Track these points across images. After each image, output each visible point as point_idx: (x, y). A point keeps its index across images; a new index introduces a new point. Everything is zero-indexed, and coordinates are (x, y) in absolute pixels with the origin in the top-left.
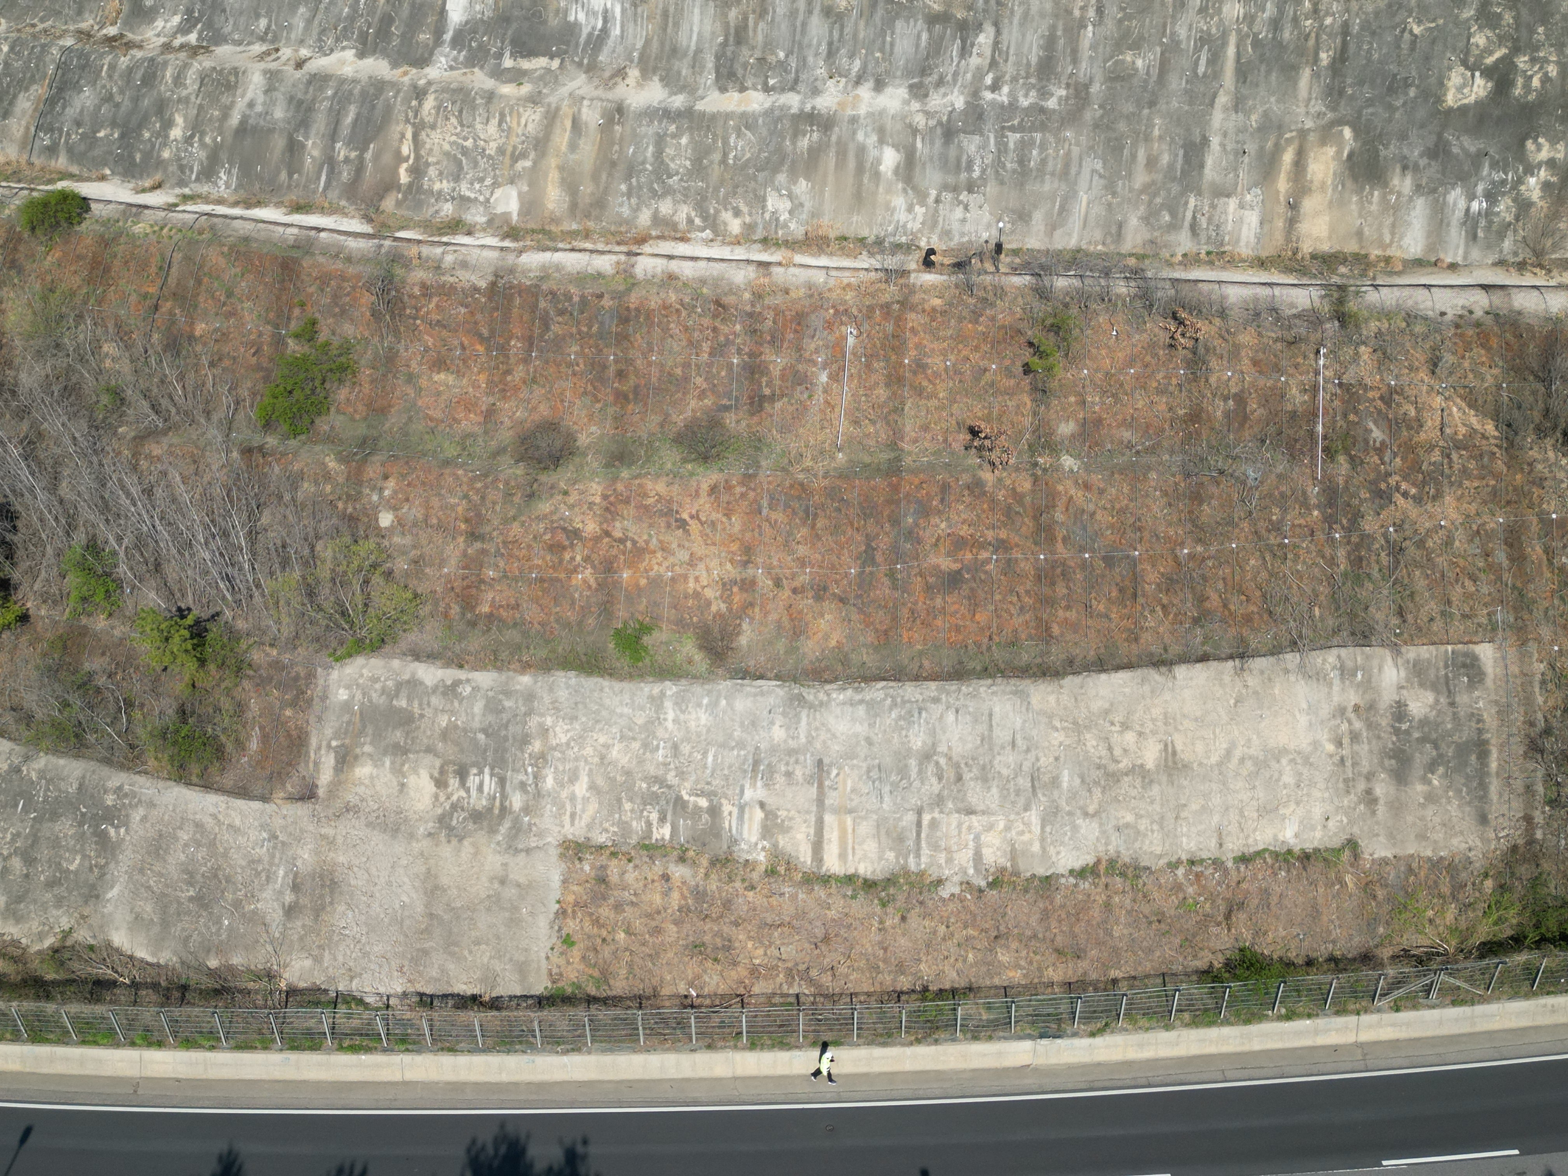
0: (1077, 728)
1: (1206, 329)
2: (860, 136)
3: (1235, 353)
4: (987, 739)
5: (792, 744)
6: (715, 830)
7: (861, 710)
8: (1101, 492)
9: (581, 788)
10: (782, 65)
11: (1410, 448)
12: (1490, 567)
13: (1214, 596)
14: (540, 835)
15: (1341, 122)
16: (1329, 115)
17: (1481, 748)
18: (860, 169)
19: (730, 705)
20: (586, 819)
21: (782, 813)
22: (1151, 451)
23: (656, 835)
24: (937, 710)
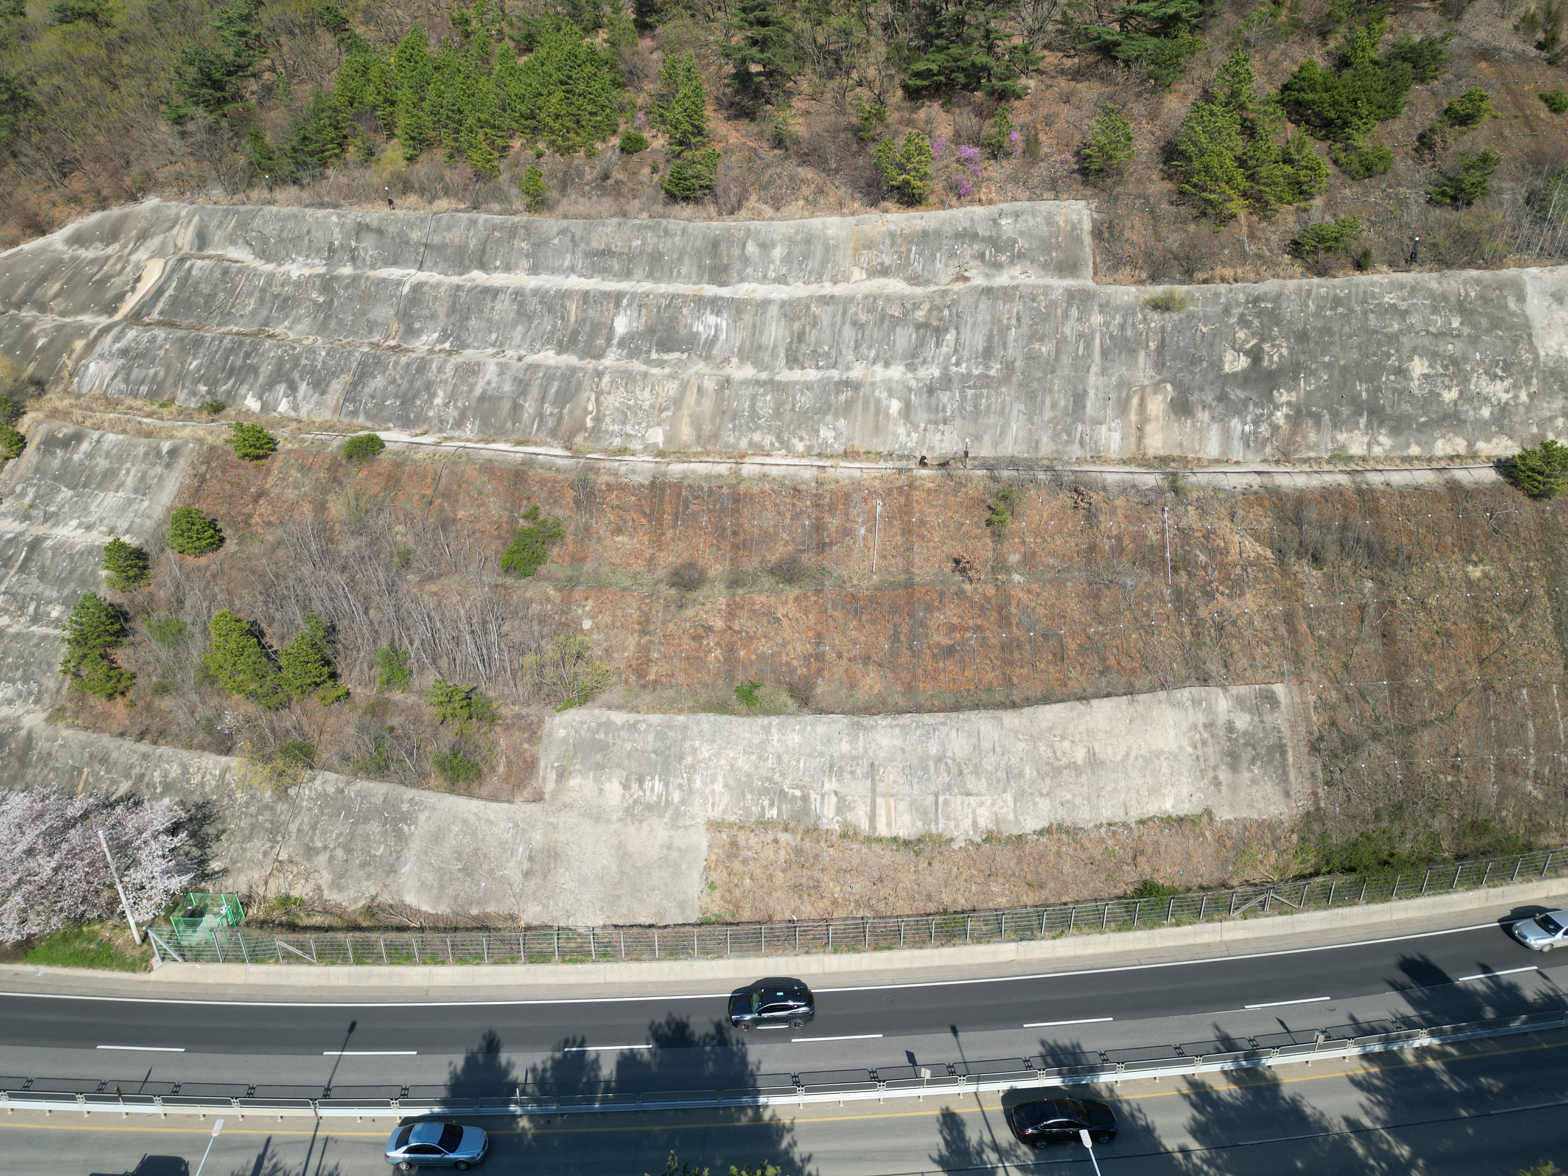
0: (1033, 739)
1: (1096, 498)
2: (877, 393)
3: (1113, 511)
4: (977, 747)
5: (854, 753)
6: (805, 811)
7: (897, 731)
8: (1038, 595)
9: (718, 787)
10: (827, 354)
11: (1222, 566)
12: (1277, 636)
13: (1111, 657)
14: (693, 818)
15: (1165, 381)
16: (1158, 378)
17: (1282, 749)
18: (877, 412)
19: (813, 730)
20: (722, 806)
21: (849, 798)
22: (1067, 570)
23: (767, 815)
24: (944, 730)
